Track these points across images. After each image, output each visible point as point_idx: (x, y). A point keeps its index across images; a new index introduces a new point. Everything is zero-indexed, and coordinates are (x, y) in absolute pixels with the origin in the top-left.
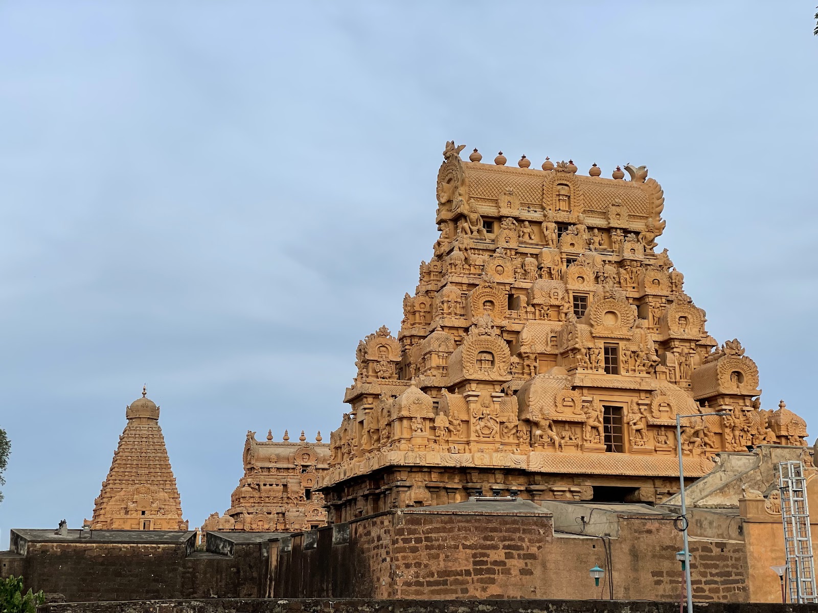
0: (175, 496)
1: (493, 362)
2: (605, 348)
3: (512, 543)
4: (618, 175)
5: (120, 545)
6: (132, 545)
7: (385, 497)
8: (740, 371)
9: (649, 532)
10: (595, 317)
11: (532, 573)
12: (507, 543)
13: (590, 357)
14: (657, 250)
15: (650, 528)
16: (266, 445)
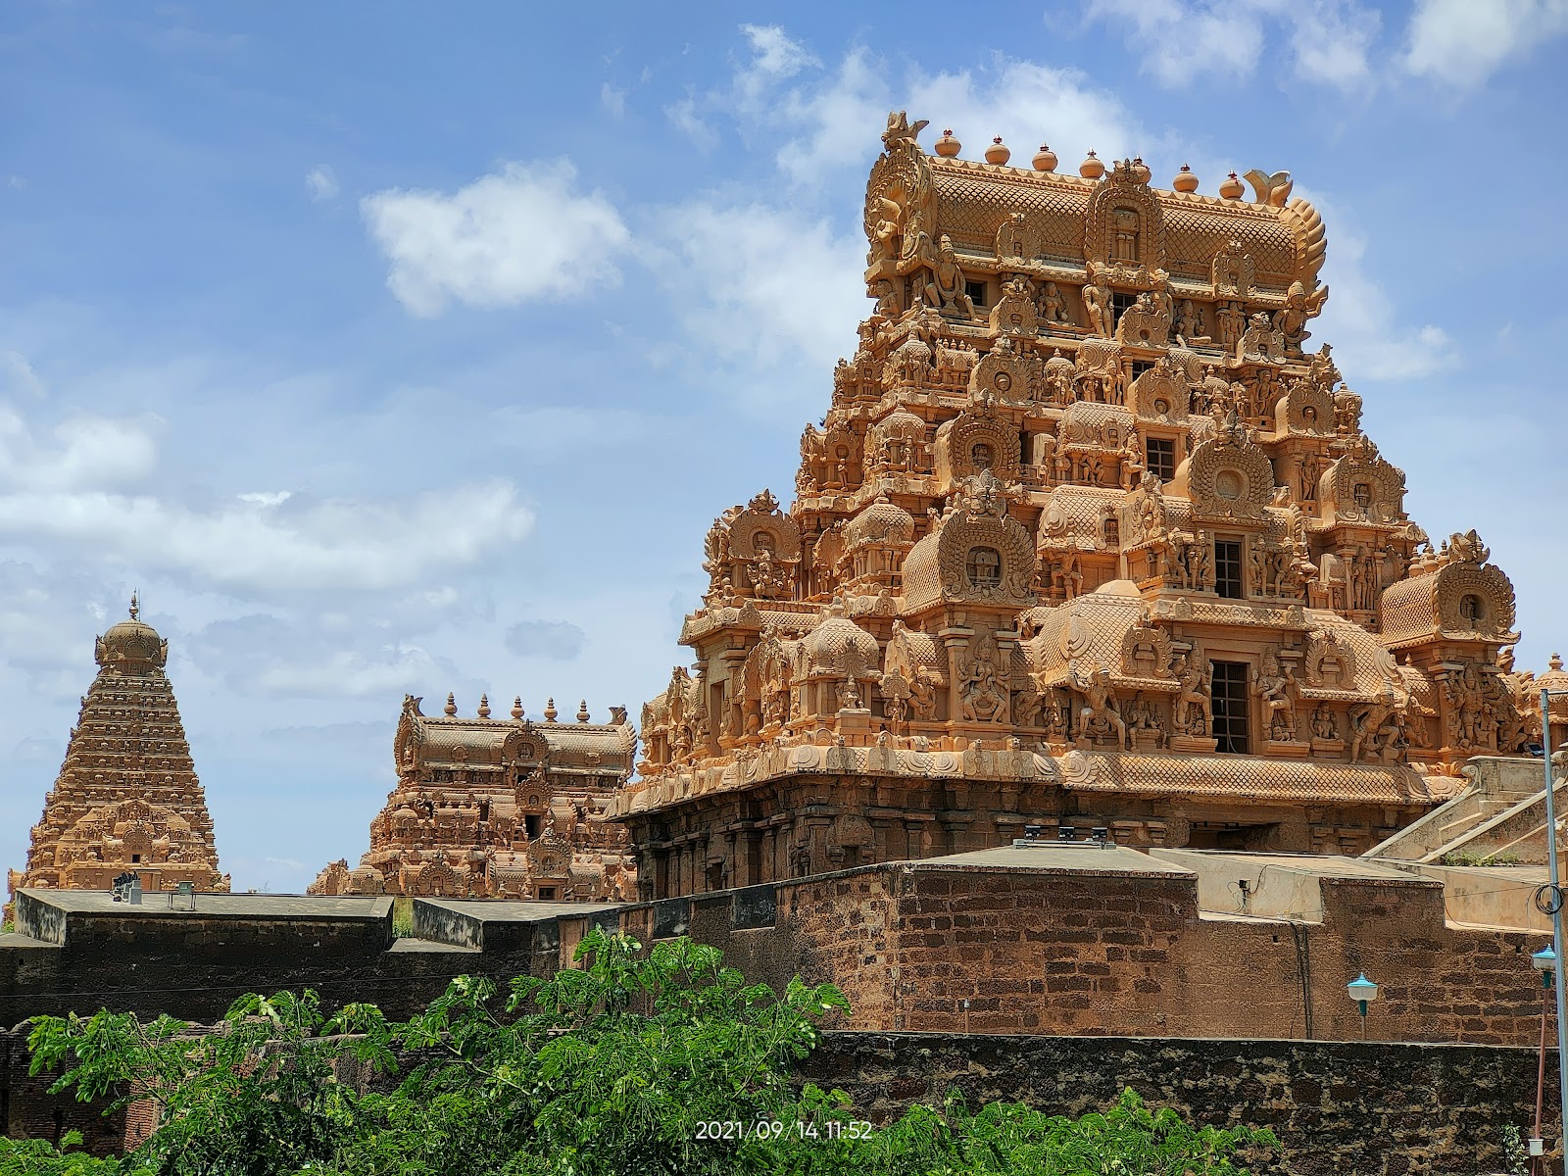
0: (201, 824)
1: (997, 571)
2: (1216, 544)
3: (1121, 930)
4: (1233, 192)
5: (254, 923)
6: (278, 923)
7: (775, 836)
8: (1478, 594)
9: (1380, 911)
10: (1200, 482)
11: (1158, 989)
12: (1111, 930)
13: (1187, 563)
14: (1309, 347)
15: (1381, 904)
16: (443, 724)
